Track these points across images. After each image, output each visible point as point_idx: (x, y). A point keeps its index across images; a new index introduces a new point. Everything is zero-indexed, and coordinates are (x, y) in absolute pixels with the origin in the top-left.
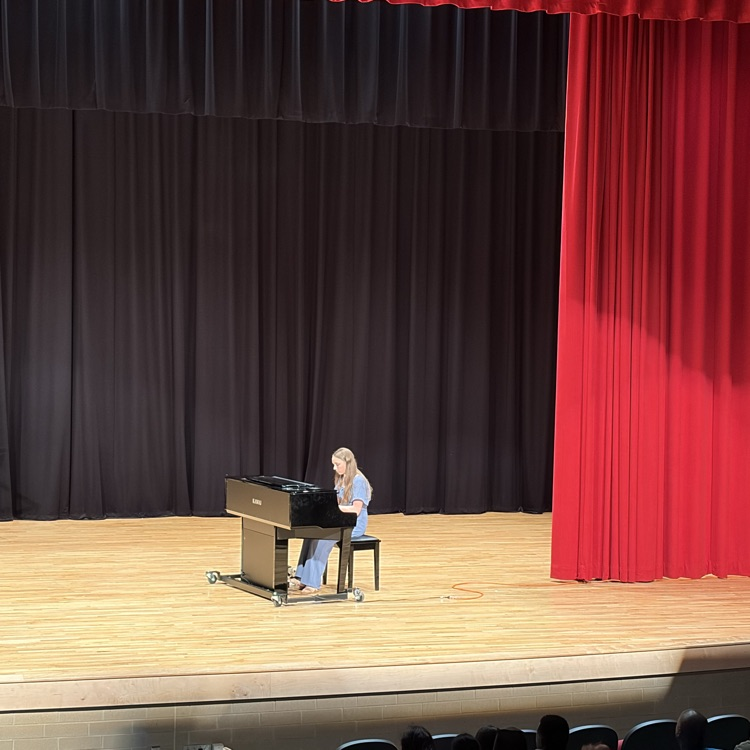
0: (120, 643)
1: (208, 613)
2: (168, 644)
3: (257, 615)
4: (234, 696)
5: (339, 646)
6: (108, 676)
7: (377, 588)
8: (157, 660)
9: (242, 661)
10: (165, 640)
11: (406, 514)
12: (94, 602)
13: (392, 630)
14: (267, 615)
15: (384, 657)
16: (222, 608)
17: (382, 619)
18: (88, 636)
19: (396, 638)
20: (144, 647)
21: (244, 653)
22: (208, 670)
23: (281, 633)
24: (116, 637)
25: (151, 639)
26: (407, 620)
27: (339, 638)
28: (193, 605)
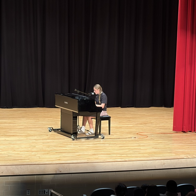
0: (16, 153)
1: (48, 142)
2: (33, 153)
3: (66, 143)
4: (57, 172)
5: (95, 155)
6: (11, 164)
7: (109, 134)
8: (29, 159)
9: (59, 159)
10: (32, 152)
11: (121, 107)
12: (7, 138)
13: (114, 149)
14: (70, 143)
15: (111, 159)
16: (53, 140)
17: (111, 145)
18: (5, 150)
19: (115, 152)
20: (25, 154)
21: (60, 157)
22: (47, 163)
23: (74, 150)
24: (15, 150)
25: (27, 151)
26: (120, 145)
27: (95, 152)
28: (43, 139)
